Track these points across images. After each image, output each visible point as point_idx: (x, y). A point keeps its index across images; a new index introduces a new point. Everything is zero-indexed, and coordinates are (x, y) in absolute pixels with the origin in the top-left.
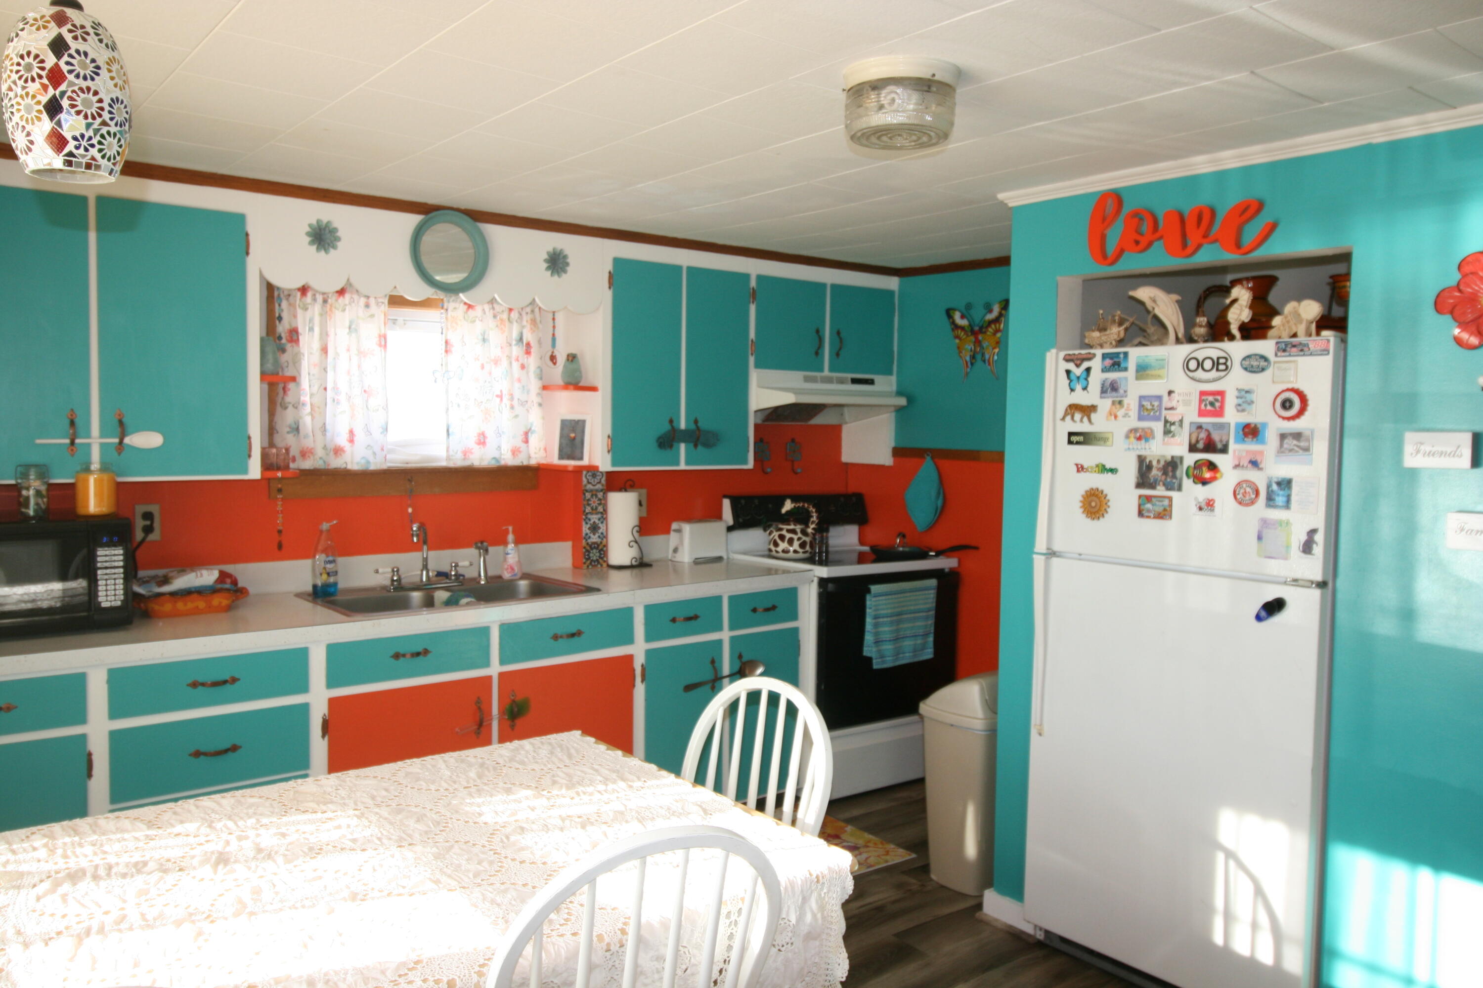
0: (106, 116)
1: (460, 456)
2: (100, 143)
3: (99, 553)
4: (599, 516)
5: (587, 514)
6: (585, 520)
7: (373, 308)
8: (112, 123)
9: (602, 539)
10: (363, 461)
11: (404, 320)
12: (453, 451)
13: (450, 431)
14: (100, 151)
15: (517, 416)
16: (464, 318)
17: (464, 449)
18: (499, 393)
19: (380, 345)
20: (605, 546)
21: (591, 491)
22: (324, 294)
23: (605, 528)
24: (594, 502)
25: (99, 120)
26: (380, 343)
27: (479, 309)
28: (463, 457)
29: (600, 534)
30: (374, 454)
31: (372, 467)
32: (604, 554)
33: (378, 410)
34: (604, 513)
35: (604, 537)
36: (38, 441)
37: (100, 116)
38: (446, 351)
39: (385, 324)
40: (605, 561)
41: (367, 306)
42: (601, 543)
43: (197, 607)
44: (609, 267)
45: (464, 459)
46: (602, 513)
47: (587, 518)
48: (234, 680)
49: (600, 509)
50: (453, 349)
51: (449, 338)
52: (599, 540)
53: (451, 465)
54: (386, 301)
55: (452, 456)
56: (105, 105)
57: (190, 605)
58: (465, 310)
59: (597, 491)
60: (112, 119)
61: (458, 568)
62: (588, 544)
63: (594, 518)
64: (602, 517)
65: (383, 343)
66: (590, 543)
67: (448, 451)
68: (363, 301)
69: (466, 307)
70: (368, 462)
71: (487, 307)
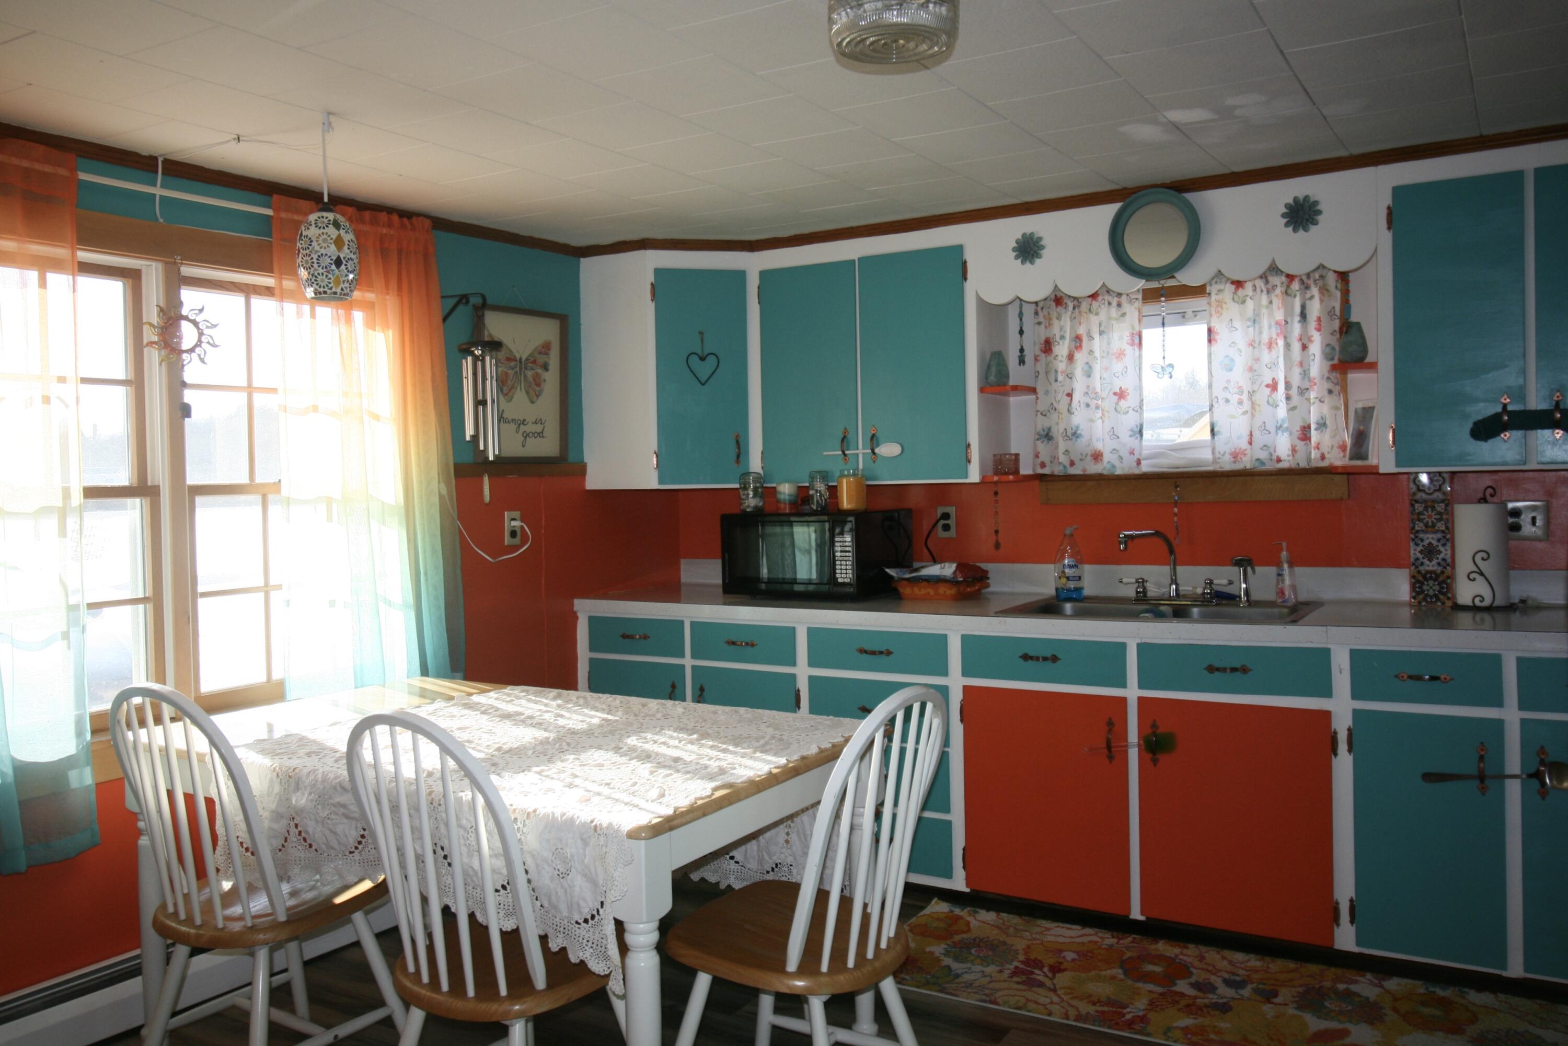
0: (316, 265)
1: (1228, 457)
2: (316, 280)
3: (836, 539)
4: (1439, 535)
5: (1417, 532)
6: (1413, 540)
7: (1127, 307)
8: (320, 268)
9: (1445, 568)
10: (1108, 466)
11: (1193, 312)
12: (1219, 453)
13: (1216, 429)
14: (317, 284)
15: (1294, 408)
16: (1233, 299)
17: (1233, 450)
18: (1270, 382)
19: (1132, 344)
20: (1448, 577)
21: (1425, 501)
22: (1075, 298)
23: (1449, 552)
24: (1430, 517)
25: (312, 269)
26: (1133, 340)
27: (1249, 286)
28: (1232, 460)
29: (1440, 560)
30: (1121, 458)
31: (1118, 472)
32: (1447, 588)
33: (1128, 412)
34: (1447, 531)
35: (1448, 565)
36: (825, 453)
37: (312, 266)
38: (1210, 341)
39: (1140, 321)
40: (1449, 599)
41: (1119, 305)
42: (1443, 572)
43: (929, 593)
44: (1387, 200)
45: (1235, 462)
46: (1443, 532)
47: (1416, 537)
48: (889, 653)
49: (1441, 526)
50: (1217, 337)
51: (1212, 325)
52: (1439, 569)
53: (1217, 468)
54: (1140, 296)
55: (1219, 458)
56: (315, 260)
57: (923, 592)
58: (1233, 290)
59: (1434, 501)
60: (319, 266)
61: (1213, 586)
62: (1419, 572)
63: (1430, 538)
64: (1444, 537)
65: (1137, 341)
66: (1423, 572)
67: (1213, 453)
68: (1115, 301)
69: (1233, 287)
70: (1114, 467)
71: (1260, 283)
